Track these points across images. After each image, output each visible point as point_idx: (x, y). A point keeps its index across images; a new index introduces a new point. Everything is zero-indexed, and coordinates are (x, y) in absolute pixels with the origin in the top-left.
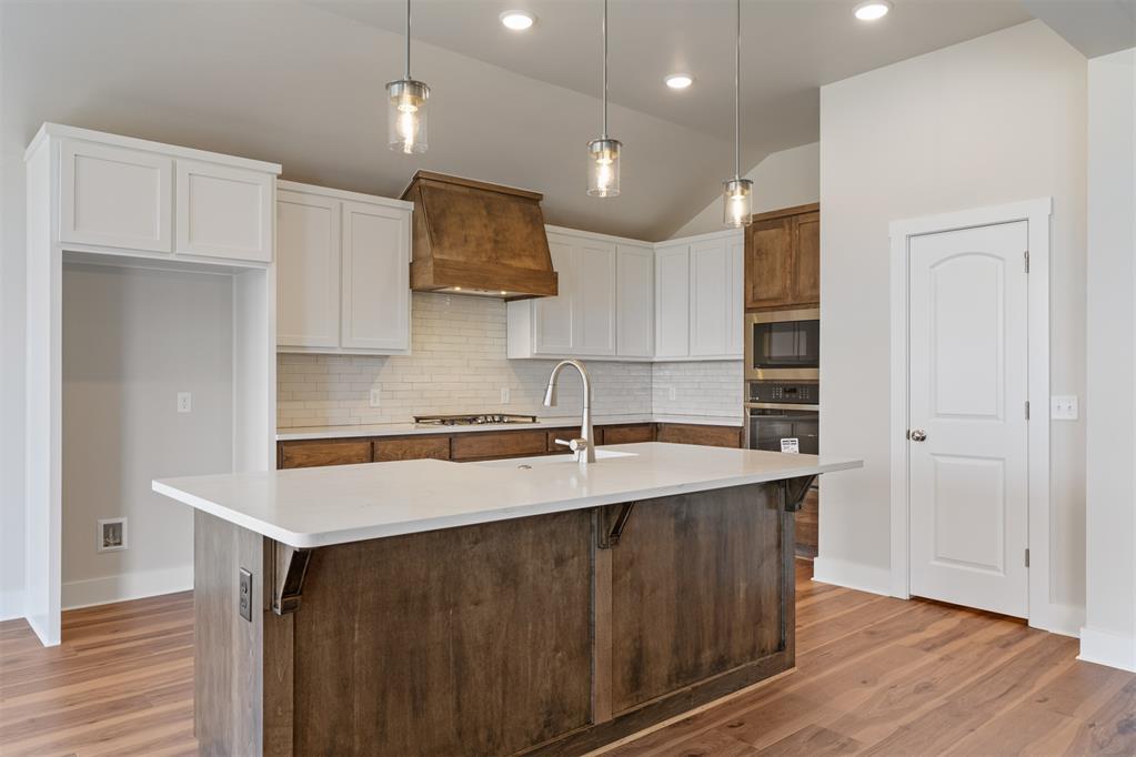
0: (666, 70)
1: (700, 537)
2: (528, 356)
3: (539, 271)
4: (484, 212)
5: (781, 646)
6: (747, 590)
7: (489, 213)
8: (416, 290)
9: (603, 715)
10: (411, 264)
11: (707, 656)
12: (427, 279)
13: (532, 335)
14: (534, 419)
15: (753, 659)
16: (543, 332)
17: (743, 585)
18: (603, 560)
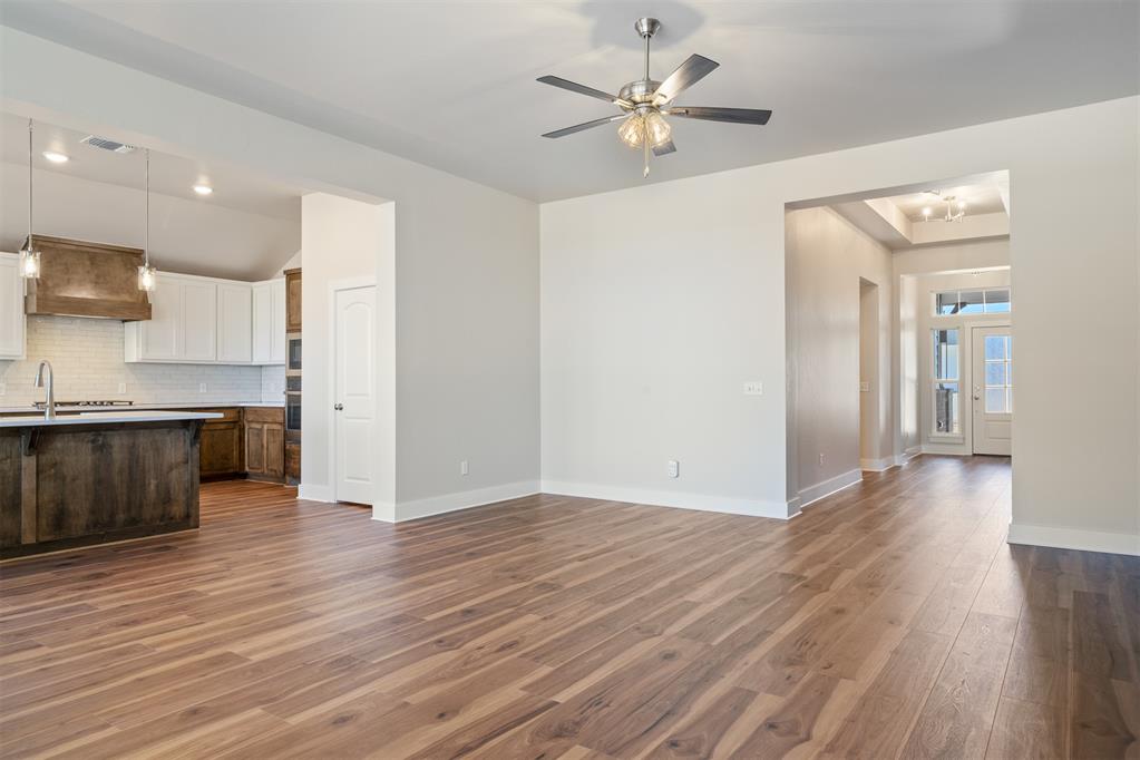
0: (194, 181)
1: (114, 455)
2: (135, 361)
3: (134, 303)
4: (88, 263)
5: (188, 516)
6: (157, 486)
7: (92, 264)
8: (30, 316)
9: (29, 539)
10: (26, 298)
11: (121, 517)
12: (33, 309)
13: (138, 346)
14: (131, 403)
15: (161, 521)
16: (147, 344)
17: (153, 482)
18: (28, 463)
